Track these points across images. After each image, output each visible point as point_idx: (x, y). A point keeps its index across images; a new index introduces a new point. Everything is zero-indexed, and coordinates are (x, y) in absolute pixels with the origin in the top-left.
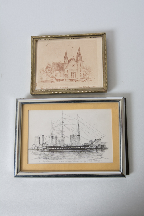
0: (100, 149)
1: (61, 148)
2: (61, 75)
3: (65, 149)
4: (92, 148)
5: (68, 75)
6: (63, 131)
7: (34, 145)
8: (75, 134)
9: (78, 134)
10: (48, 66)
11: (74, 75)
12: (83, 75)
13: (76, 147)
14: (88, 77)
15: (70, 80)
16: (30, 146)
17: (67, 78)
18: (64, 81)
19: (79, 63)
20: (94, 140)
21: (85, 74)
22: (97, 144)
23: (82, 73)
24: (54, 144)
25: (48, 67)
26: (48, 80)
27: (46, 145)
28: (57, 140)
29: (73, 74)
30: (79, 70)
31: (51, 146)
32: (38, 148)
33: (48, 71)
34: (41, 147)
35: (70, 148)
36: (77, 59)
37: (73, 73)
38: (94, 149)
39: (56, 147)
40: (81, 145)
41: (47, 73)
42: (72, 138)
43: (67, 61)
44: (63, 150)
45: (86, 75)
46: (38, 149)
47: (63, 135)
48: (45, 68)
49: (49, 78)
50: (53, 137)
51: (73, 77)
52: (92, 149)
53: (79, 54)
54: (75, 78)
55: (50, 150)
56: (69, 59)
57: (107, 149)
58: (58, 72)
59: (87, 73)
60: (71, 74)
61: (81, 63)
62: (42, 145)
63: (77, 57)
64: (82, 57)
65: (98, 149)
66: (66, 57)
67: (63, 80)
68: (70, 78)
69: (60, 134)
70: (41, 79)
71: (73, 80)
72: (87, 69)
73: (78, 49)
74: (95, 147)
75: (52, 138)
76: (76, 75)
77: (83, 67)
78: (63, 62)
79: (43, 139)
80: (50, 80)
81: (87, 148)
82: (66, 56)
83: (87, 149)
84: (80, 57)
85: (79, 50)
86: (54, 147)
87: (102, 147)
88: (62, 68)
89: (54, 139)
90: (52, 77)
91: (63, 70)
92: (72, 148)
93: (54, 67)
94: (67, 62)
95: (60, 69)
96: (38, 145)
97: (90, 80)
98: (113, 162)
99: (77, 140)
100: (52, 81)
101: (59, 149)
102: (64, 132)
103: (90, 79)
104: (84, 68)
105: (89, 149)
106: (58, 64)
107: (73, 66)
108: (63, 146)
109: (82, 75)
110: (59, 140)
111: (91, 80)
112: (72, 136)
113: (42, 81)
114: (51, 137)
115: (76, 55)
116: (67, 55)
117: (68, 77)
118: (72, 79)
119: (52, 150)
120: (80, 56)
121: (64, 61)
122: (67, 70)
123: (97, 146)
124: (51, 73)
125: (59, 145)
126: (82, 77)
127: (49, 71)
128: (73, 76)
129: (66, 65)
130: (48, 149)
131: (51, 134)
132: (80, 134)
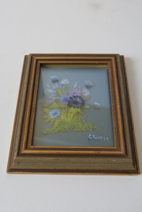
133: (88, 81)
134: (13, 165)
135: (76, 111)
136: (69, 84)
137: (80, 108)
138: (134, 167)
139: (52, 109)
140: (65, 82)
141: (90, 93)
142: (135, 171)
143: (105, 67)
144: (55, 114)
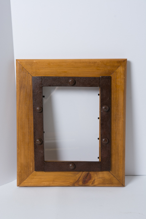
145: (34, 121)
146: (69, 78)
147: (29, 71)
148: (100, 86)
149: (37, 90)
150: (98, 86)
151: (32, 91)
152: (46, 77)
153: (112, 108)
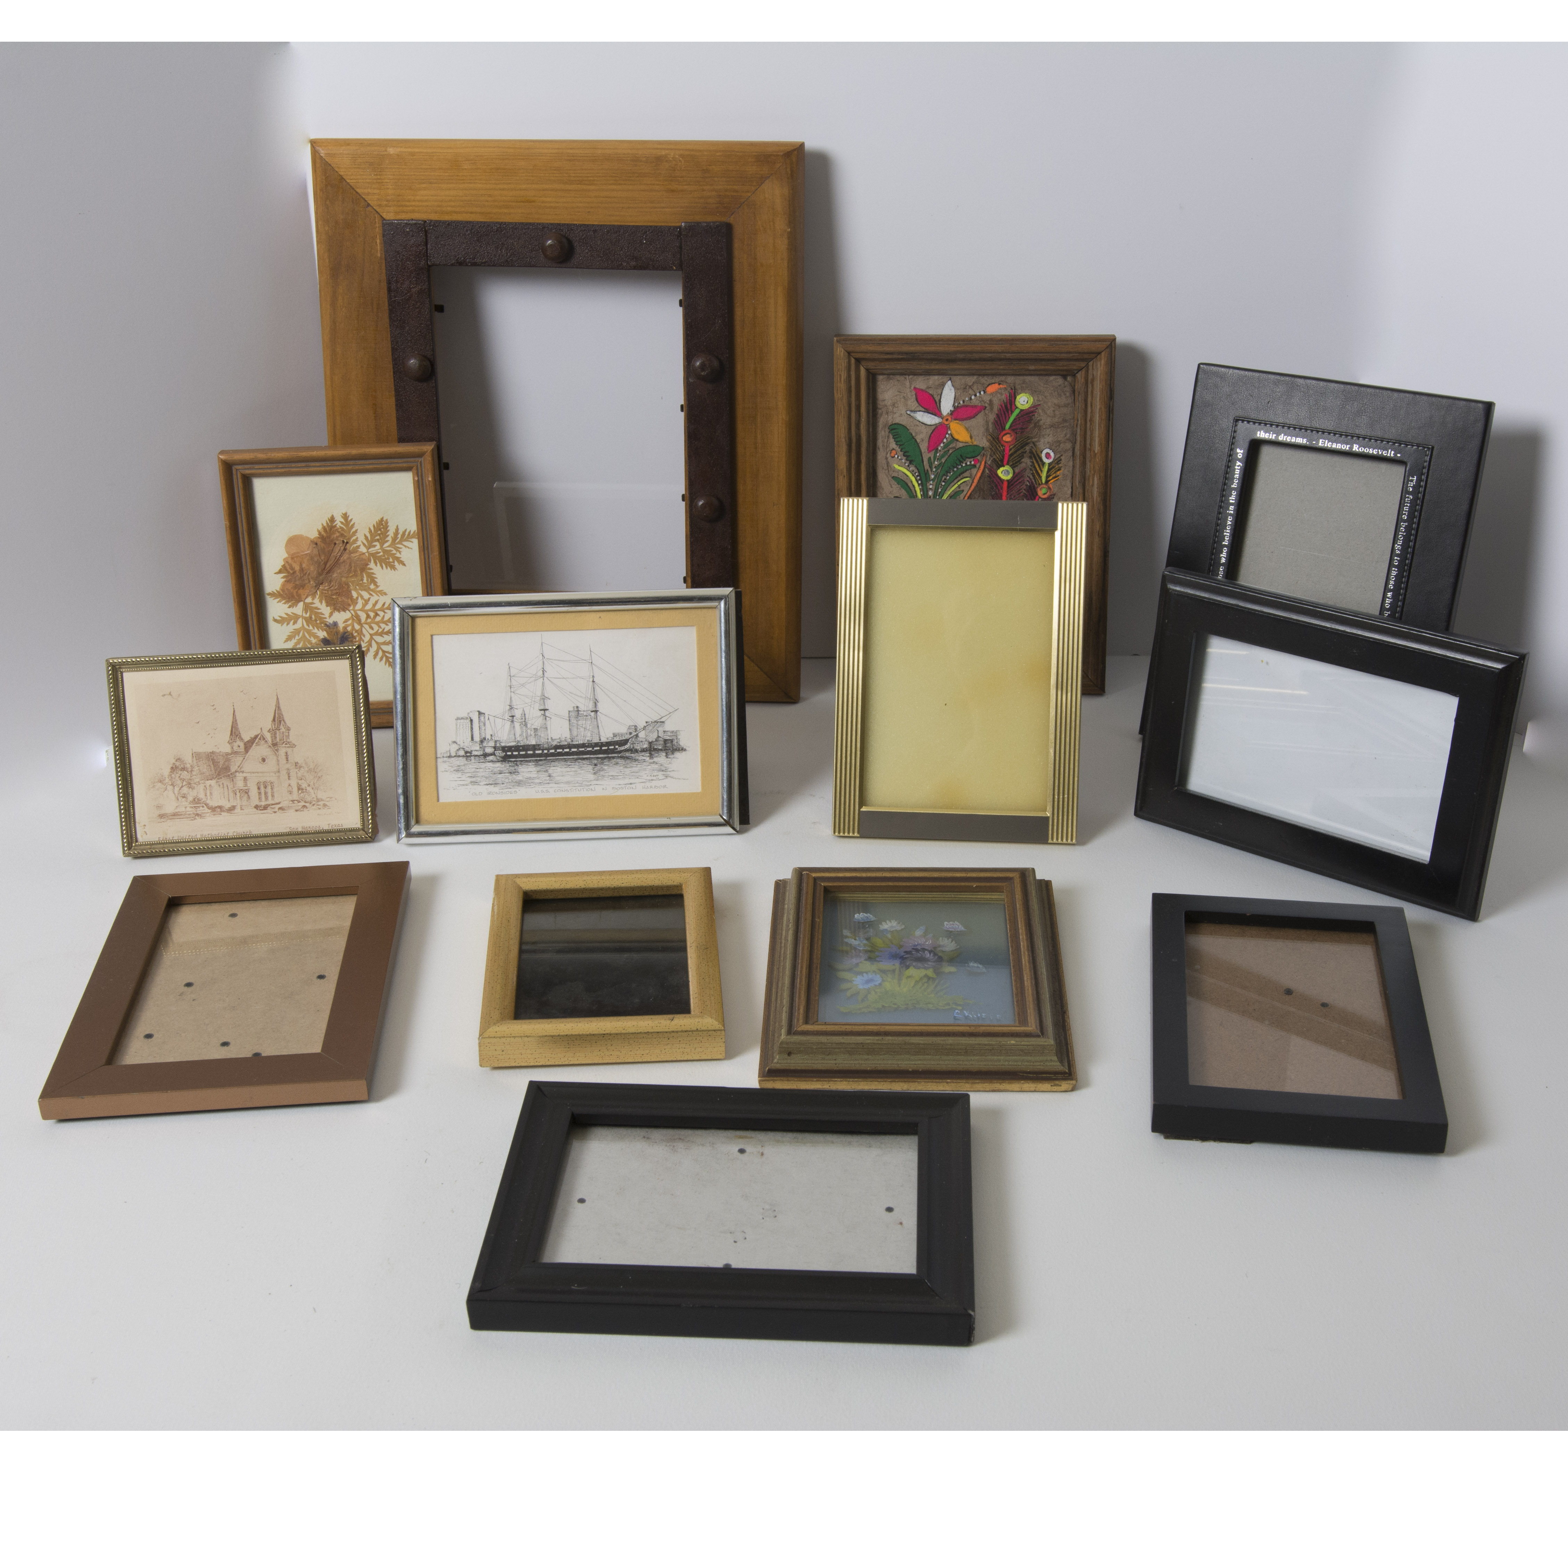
0: (661, 750)
1: (540, 752)
2: (226, 793)
3: (552, 755)
4: (638, 747)
5: (247, 793)
6: (544, 698)
7: (455, 742)
8: (582, 708)
9: (591, 706)
10: (178, 764)
11: (269, 790)
12: (299, 789)
13: (588, 747)
14: (314, 796)
15: (256, 807)
16: (443, 747)
17: (245, 803)
18: (236, 811)
19: (282, 751)
20: (641, 724)
21: (304, 786)
22: (652, 737)
23: (294, 783)
24: (519, 739)
25: (176, 767)
26: (184, 809)
27: (492, 744)
28: (526, 725)
29: (265, 787)
30: (284, 773)
31: (508, 745)
32: (466, 752)
33: (179, 782)
34: (478, 748)
35: (567, 750)
36: (274, 736)
37: (262, 786)
38: (643, 750)
39: (526, 748)
40: (604, 740)
41: (177, 789)
42: (574, 721)
43: (239, 745)
44: (547, 755)
45: (308, 788)
46: (468, 755)
47: (545, 710)
48: (166, 771)
49: (187, 804)
50: (513, 716)
51: (267, 798)
52: (636, 751)
53: (278, 719)
54: (273, 799)
55: (505, 759)
56: (246, 738)
57: (683, 750)
58: (213, 782)
59: (311, 784)
60: (259, 788)
61: (289, 750)
62: (482, 742)
63: (274, 732)
64: (288, 729)
65: (655, 750)
66: (235, 732)
67: (233, 808)
68: (255, 801)
69: (537, 706)
70: (159, 807)
71: (265, 808)
72: (309, 771)
73: (274, 703)
74: (646, 746)
75: (512, 721)
76: (275, 790)
77: (296, 764)
78: (227, 749)
79: (482, 724)
80: (188, 809)
81: (623, 748)
82: (237, 729)
83: (620, 752)
84: (283, 729)
85: (278, 707)
86: (517, 748)
87: (668, 745)
88: (227, 769)
89: (517, 725)
90: (196, 801)
91: (232, 777)
92: (573, 750)
93: (196, 769)
94: (242, 749)
95: (219, 775)
96: (467, 744)
97: (318, 803)
98: (699, 790)
99: (588, 724)
100: (197, 815)
101: (534, 755)
102: (548, 702)
103: (322, 800)
104: (301, 767)
105: (626, 750)
106: (211, 758)
107: (264, 760)
108: (546, 746)
109: (295, 789)
110: (533, 727)
111: (325, 805)
112: (573, 714)
113: (161, 816)
114: (507, 716)
115: (268, 724)
116: (240, 726)
117: (249, 797)
118: (263, 803)
119: (512, 756)
120: (282, 727)
121: (229, 746)
122: (245, 775)
123: (650, 743)
124: (190, 786)
125: (533, 743)
126: (295, 796)
127: (183, 780)
128: (266, 793)
129: (239, 759)
130: (499, 753)
131: (508, 707)
132: (600, 707)
133: (951, 923)
134: (776, 1061)
135: (924, 974)
136: (902, 929)
137: (931, 970)
138: (1063, 1066)
139: (861, 973)
140: (892, 927)
141: (958, 947)
142: (1065, 1073)
143: (996, 900)
144: (869, 981)
145: (398, 419)
146: (544, 229)
147: (368, 194)
148: (680, 267)
149: (407, 282)
150: (671, 269)
151: (384, 285)
152: (444, 222)
153: (739, 367)
